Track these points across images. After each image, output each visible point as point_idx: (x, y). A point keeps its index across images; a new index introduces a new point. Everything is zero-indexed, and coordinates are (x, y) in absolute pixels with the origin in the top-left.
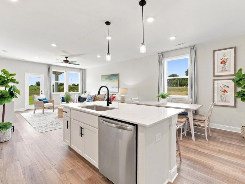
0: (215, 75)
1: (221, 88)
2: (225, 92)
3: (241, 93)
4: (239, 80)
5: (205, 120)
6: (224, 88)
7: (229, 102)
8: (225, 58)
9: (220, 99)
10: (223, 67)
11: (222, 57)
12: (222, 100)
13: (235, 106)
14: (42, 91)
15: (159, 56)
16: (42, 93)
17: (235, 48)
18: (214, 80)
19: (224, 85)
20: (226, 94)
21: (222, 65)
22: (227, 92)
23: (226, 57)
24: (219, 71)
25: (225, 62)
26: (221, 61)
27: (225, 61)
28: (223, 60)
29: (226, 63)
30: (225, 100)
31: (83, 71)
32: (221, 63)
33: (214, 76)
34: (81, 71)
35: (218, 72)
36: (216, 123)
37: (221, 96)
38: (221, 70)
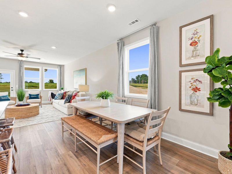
0: (183, 64)
1: (191, 84)
2: (196, 89)
3: (218, 92)
4: (213, 69)
5: (143, 141)
6: (195, 84)
7: (203, 107)
8: (196, 36)
9: (189, 101)
10: (193, 51)
11: (193, 36)
12: (192, 103)
13: (211, 114)
14: (12, 88)
15: (118, 43)
16: (12, 90)
17: (211, 18)
18: (181, 72)
19: (195, 79)
20: (198, 93)
21: (192, 48)
22: (199, 90)
23: (199, 35)
24: (187, 57)
25: (196, 42)
26: (191, 41)
27: (196, 40)
28: (193, 39)
29: (199, 44)
30: (196, 103)
31: (61, 67)
32: (191, 45)
33: (181, 65)
34: (59, 67)
35: (186, 59)
36: (184, 138)
37: (191, 97)
38: (191, 55)
